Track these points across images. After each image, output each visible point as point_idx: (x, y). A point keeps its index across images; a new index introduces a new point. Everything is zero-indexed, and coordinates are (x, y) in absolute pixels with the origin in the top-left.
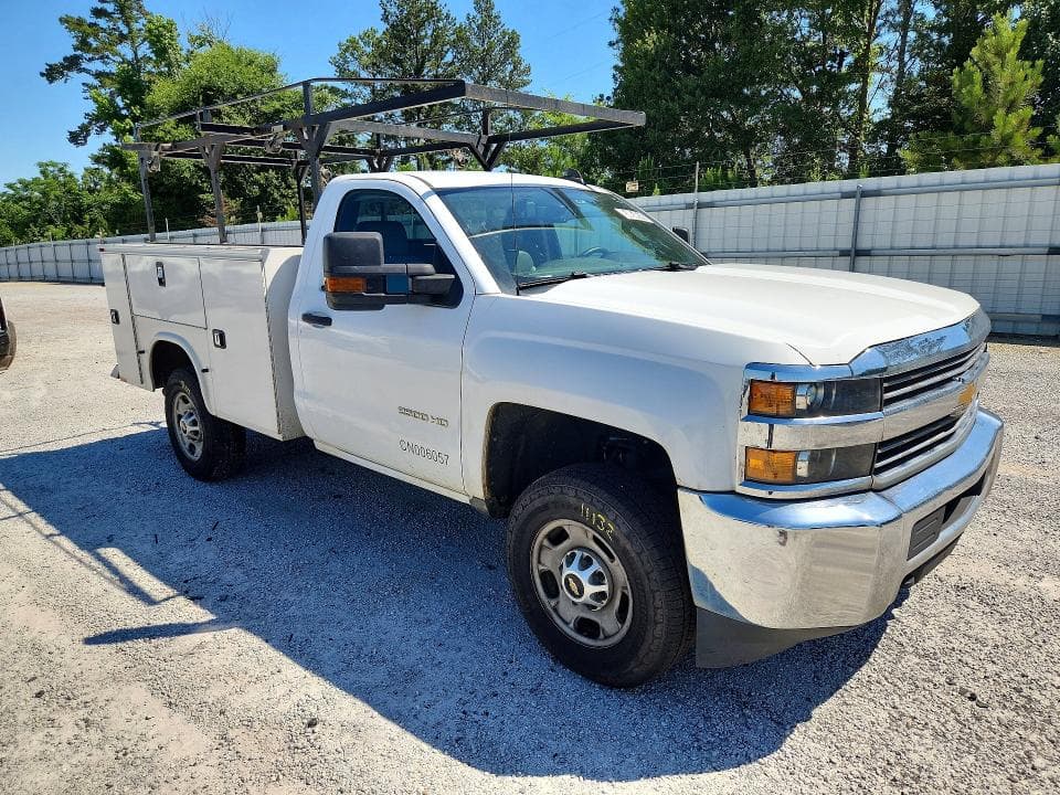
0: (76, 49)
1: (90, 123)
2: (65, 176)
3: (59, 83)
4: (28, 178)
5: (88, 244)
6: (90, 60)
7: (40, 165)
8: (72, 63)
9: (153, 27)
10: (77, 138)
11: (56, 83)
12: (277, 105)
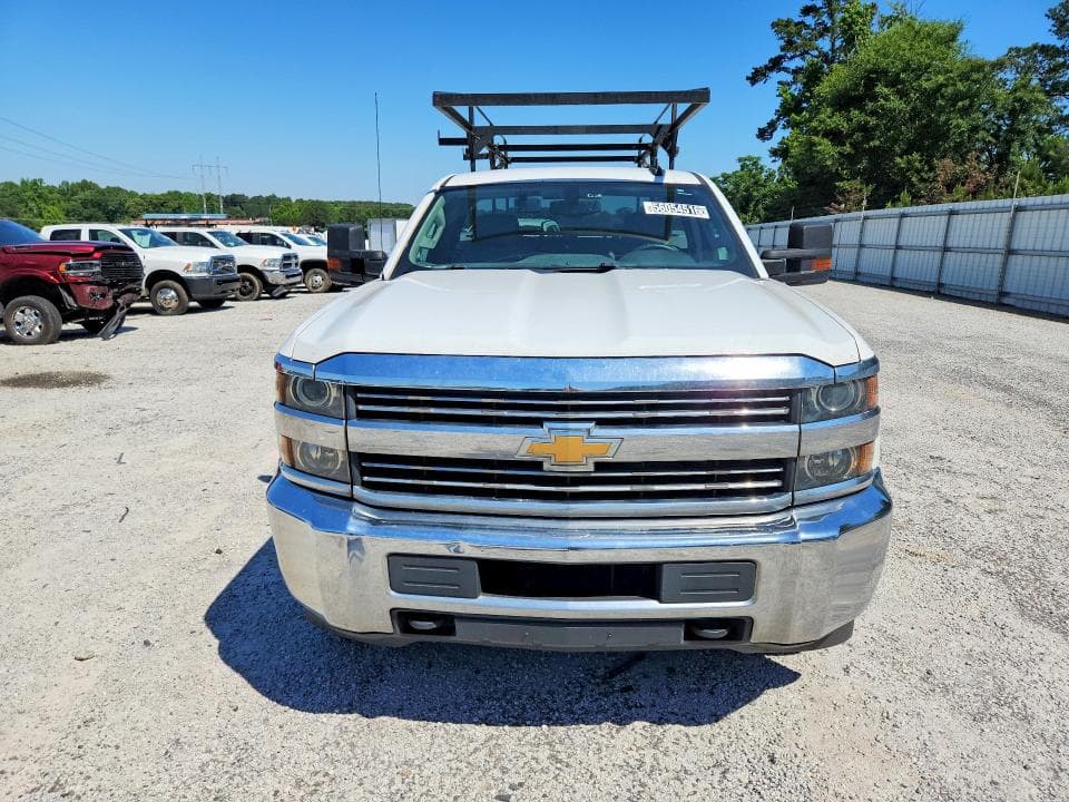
0: (782, 49)
1: (778, 119)
2: (757, 169)
3: (759, 85)
4: (730, 172)
5: (762, 228)
6: (792, 58)
7: (740, 160)
8: (775, 64)
9: (847, 15)
10: (763, 134)
11: (757, 85)
12: (941, 79)
